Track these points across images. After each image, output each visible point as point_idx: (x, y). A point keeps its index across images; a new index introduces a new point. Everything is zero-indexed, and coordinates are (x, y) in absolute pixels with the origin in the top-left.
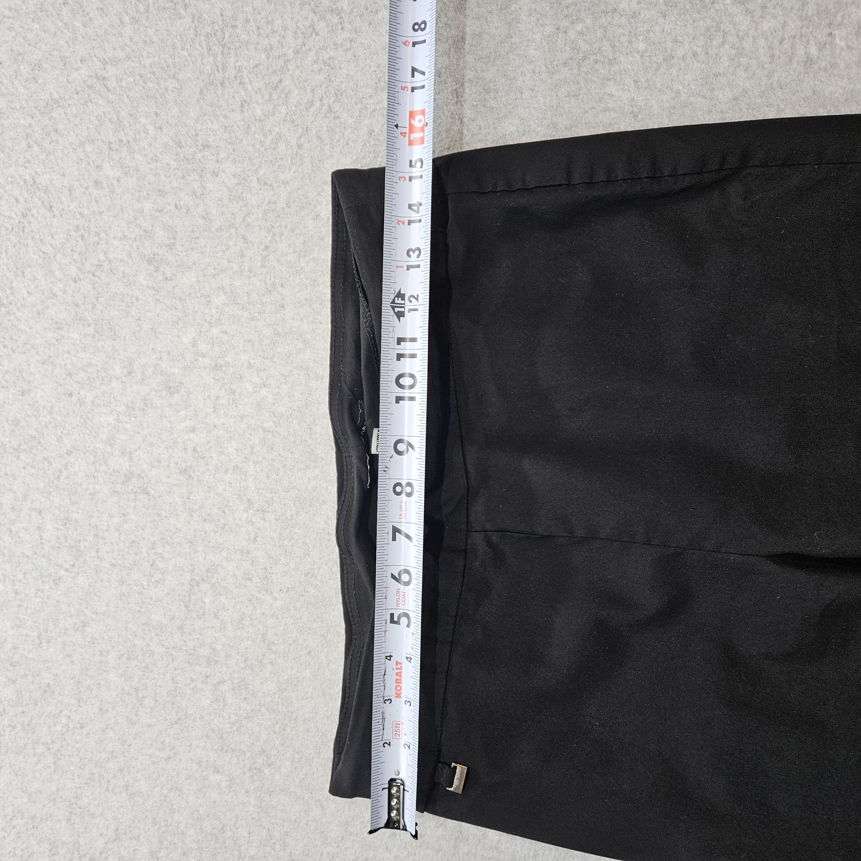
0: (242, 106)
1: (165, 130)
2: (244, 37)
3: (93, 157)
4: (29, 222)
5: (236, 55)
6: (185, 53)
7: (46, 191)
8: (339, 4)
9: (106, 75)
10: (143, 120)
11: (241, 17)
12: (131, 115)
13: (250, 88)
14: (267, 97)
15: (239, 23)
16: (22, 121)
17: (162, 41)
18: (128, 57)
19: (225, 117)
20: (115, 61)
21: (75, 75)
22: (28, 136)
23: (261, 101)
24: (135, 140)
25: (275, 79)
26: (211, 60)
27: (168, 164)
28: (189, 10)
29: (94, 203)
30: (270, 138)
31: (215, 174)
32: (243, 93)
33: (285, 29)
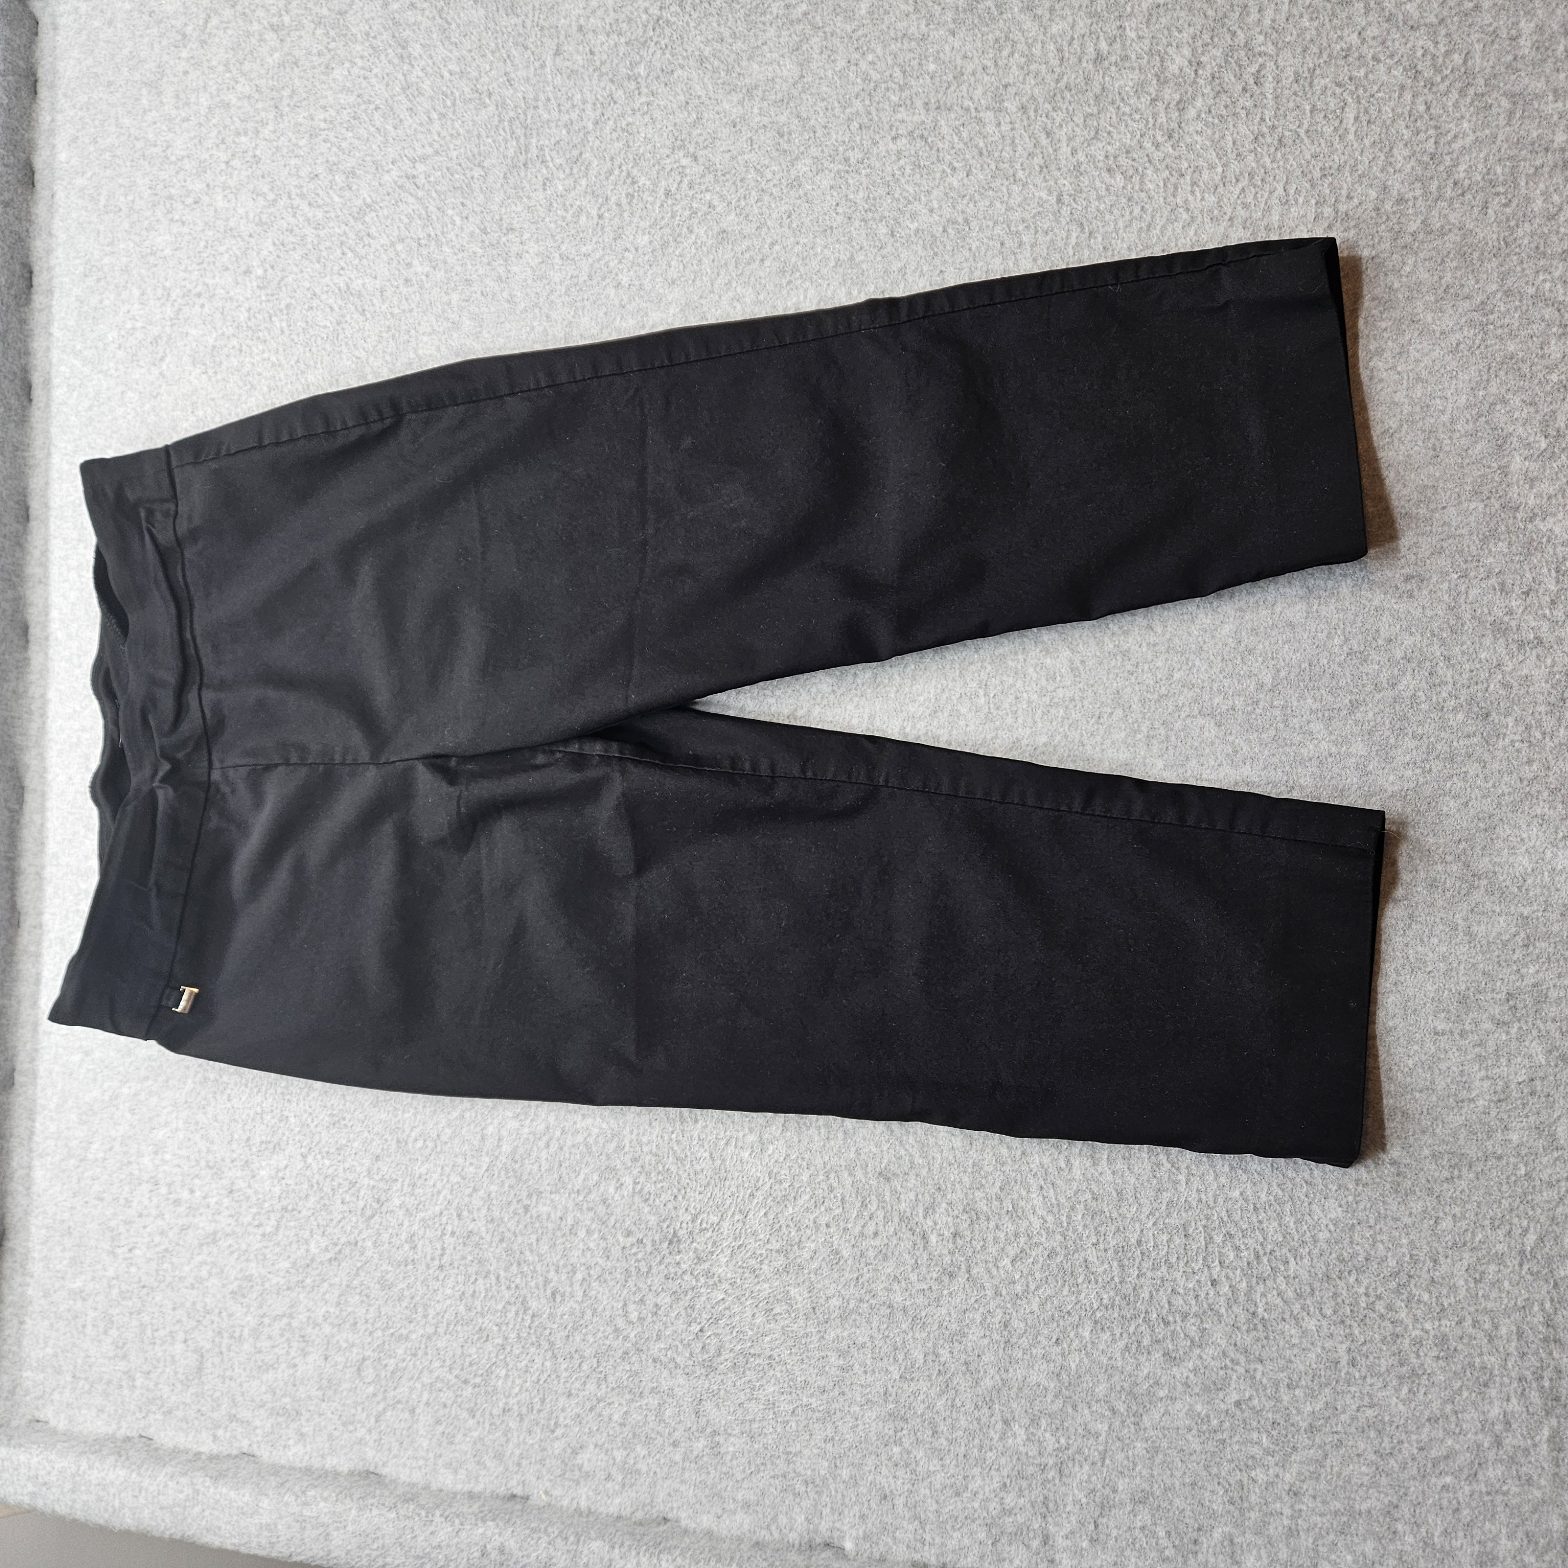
0: (544, 184)
1: (471, 219)
2: (546, 116)
3: (403, 256)
4: (343, 329)
5: (538, 135)
6: (490, 140)
7: (360, 295)
8: (636, 71)
9: (415, 173)
10: (450, 212)
11: (542, 97)
12: (439, 209)
13: (551, 165)
14: (568, 171)
15: (540, 104)
16: (337, 230)
17: (468, 132)
18: (437, 153)
19: (529, 198)
20: (424, 159)
21: (386, 177)
22: (342, 243)
23: (562, 176)
24: (443, 233)
25: (575, 153)
26: (514, 143)
27: (475, 253)
28: (493, 98)
29: (404, 302)
30: (571, 212)
31: (519, 256)
32: (544, 171)
33: (585, 102)
